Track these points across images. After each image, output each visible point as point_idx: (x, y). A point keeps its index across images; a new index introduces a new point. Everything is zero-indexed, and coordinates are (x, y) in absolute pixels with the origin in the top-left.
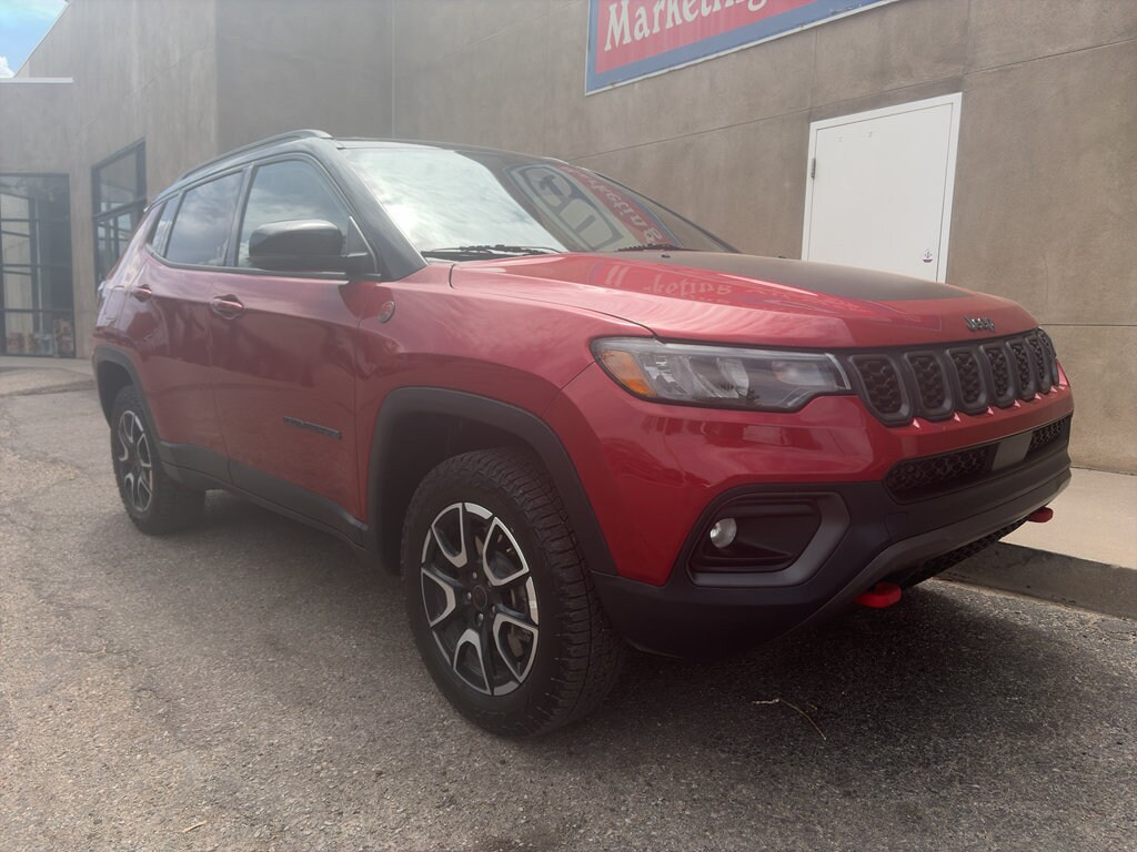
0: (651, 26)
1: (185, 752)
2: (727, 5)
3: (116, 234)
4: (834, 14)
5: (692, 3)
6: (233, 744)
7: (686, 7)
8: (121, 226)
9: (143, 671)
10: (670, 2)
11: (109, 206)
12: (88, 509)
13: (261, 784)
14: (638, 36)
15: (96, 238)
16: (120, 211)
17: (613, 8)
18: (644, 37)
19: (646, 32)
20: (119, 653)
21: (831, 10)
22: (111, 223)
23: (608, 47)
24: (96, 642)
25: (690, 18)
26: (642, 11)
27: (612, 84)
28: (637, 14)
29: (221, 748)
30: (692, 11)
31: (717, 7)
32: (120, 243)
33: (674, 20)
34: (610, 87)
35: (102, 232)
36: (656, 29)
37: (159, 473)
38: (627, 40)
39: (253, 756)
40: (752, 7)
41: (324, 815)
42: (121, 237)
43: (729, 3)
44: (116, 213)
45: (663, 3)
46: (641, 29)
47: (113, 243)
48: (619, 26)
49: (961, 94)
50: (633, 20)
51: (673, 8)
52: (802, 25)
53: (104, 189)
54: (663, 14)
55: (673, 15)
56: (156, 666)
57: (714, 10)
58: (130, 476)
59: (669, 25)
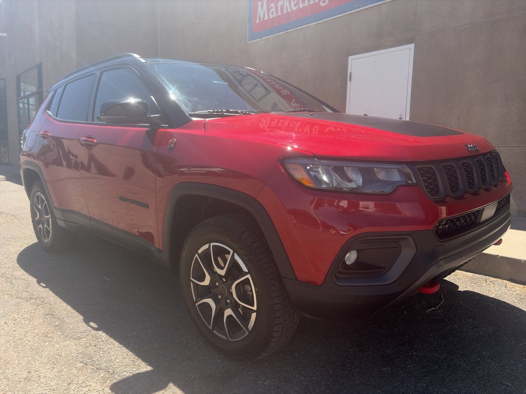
0: (277, 12)
1: (68, 341)
2: (311, 3)
3: (28, 106)
4: (358, 8)
5: (296, 1)
6: (90, 337)
7: (293, 3)
8: (30, 103)
9: (48, 306)
10: (285, 1)
11: (24, 94)
12: (18, 235)
13: (103, 354)
14: (271, 17)
15: (19, 108)
16: (30, 96)
17: (259, 4)
18: (274, 17)
19: (275, 15)
20: (36, 299)
21: (357, 6)
22: (26, 101)
23: (258, 21)
24: (25, 294)
25: (294, 8)
26: (273, 5)
27: (260, 38)
28: (270, 7)
29: (84, 339)
30: (295, 5)
31: (306, 4)
32: (30, 111)
33: (287, 9)
34: (259, 40)
35: (21, 105)
36: (279, 13)
37: (55, 223)
38: (266, 18)
39: (100, 342)
40: (322, 4)
41: (132, 366)
42: (30, 108)
43: (312, 2)
44: (28, 97)
45: (282, 1)
46: (272, 13)
47: (26, 110)
48: (263, 12)
49: (414, 44)
50: (269, 9)
51: (286, 4)
52: (344, 12)
53: (22, 85)
54: (282, 7)
55: (287, 7)
56: (53, 304)
57: (305, 5)
58: (41, 226)
59: (285, 12)
